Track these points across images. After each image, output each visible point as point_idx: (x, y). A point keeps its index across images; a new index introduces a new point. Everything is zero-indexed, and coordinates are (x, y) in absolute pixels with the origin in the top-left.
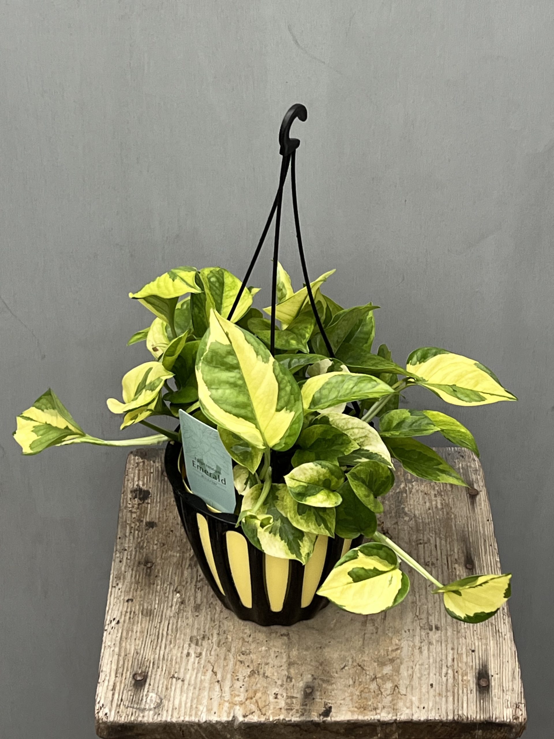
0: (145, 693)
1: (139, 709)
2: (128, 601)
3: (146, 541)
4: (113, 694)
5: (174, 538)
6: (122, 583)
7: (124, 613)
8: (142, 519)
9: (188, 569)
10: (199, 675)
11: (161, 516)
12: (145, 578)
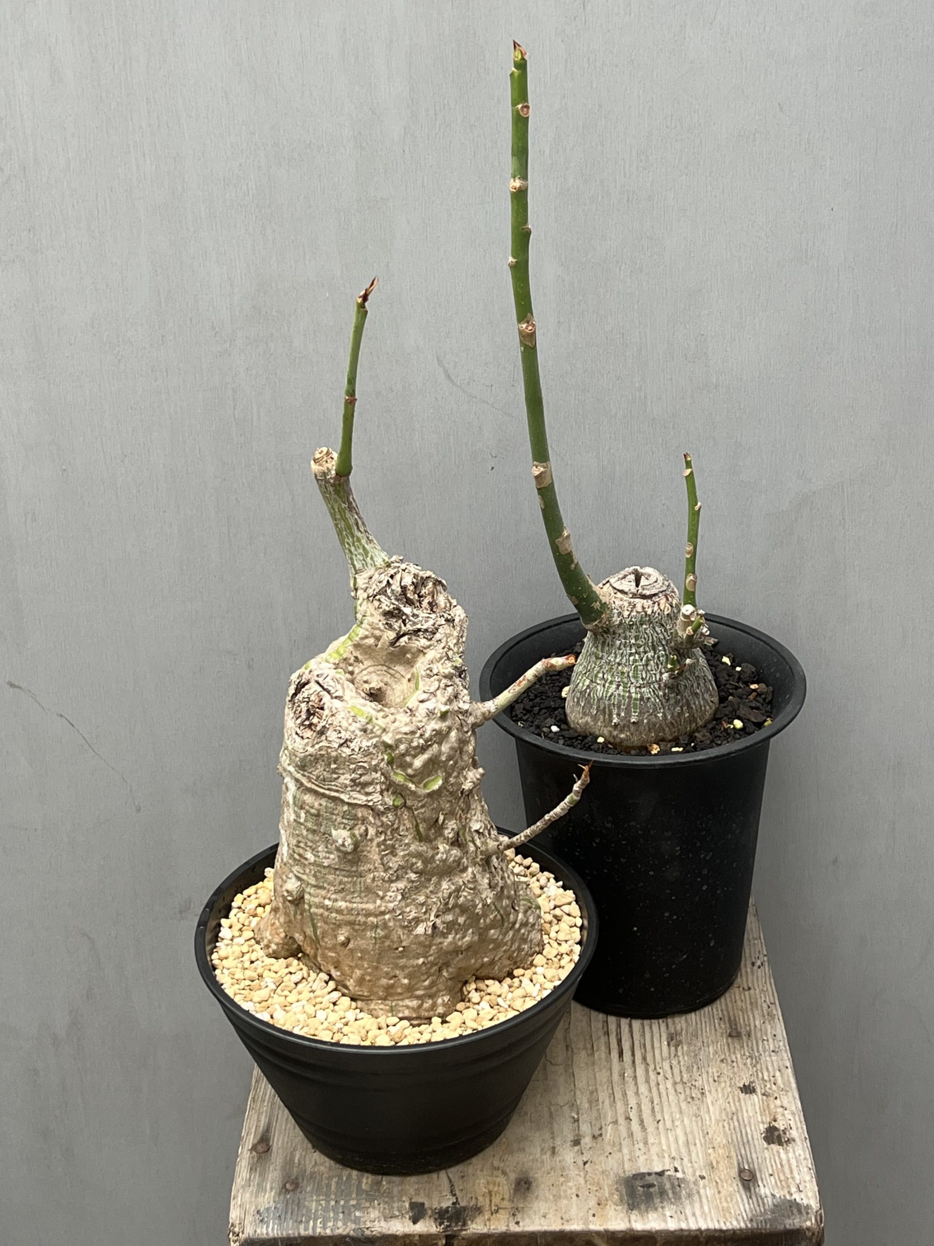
2: (749, 989)
3: (749, 1066)
5: (710, 1071)
6: (764, 1009)
7: (750, 974)
8: (765, 1097)
11: (737, 1104)
12: (735, 1018)
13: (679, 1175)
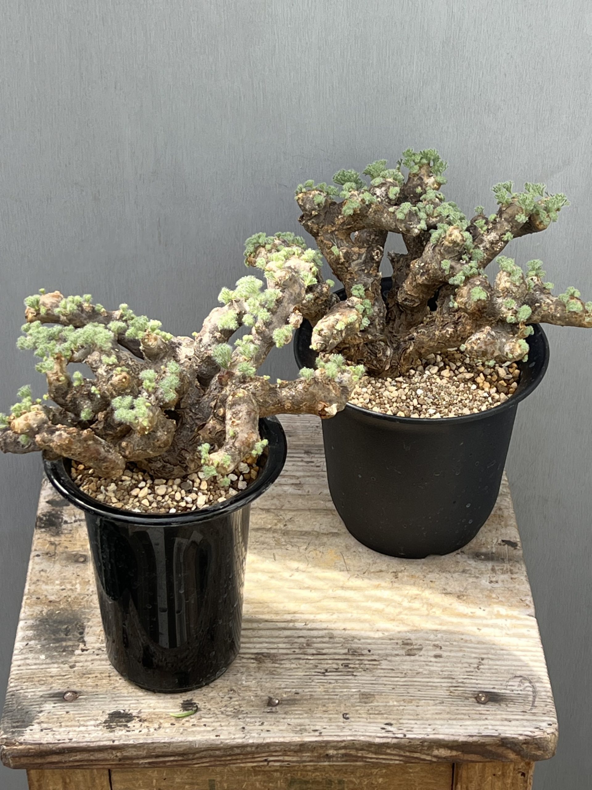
0: (508, 692)
1: (534, 697)
2: (348, 718)
4: (517, 720)
7: (371, 720)
9: (281, 664)
10: (470, 645)
12: (300, 705)
13: (78, 652)
